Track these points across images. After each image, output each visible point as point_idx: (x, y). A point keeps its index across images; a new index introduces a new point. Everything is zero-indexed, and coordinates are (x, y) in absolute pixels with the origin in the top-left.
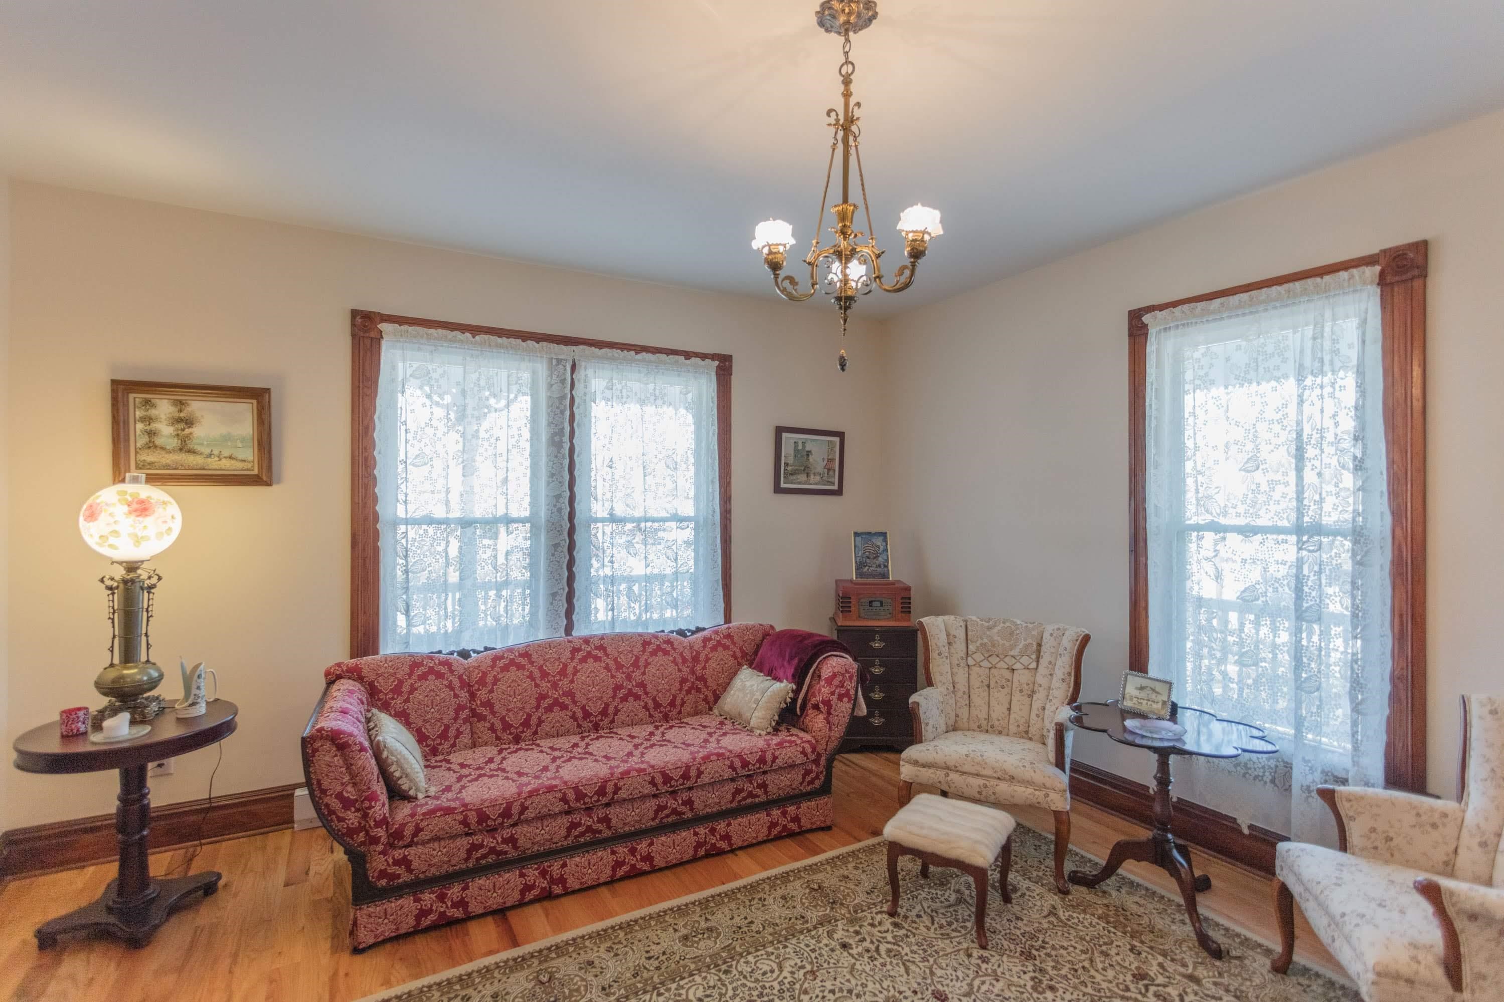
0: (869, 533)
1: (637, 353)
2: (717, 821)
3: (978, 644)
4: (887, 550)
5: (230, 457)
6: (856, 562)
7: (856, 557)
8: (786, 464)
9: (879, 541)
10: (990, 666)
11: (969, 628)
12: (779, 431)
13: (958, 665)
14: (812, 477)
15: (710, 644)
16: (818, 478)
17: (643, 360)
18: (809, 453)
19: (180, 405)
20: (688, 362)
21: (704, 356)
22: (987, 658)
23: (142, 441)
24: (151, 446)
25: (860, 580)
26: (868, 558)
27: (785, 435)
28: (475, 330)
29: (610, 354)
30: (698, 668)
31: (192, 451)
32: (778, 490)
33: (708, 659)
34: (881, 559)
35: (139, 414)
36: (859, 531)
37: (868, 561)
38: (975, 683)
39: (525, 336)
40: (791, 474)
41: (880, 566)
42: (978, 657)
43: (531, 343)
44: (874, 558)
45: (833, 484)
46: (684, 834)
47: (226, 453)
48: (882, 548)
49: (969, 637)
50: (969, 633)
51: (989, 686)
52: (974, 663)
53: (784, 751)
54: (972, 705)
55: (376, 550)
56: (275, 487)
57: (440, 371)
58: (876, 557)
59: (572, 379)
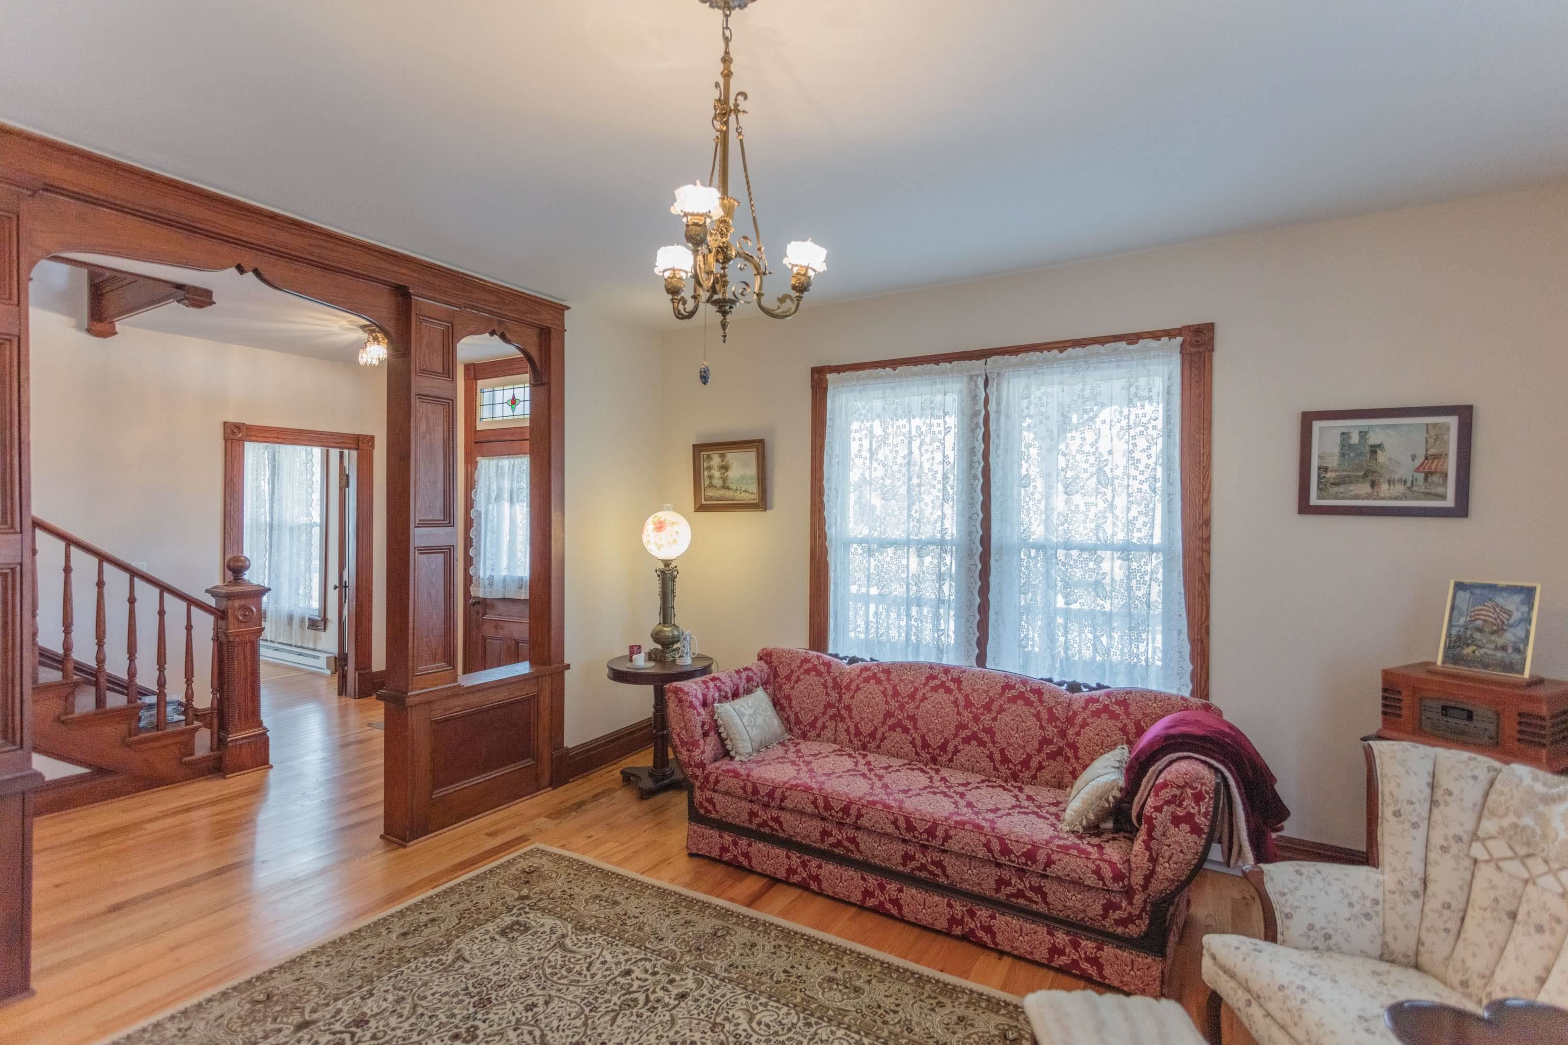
0: (1493, 587)
1: (1061, 352)
2: (978, 905)
3: (1506, 822)
4: (1529, 621)
5: (746, 491)
6: (1449, 635)
7: (1450, 625)
8: (1323, 469)
9: (1512, 603)
10: (1526, 875)
11: (1498, 785)
12: (1308, 419)
13: (1444, 849)
14: (1385, 487)
15: (1093, 707)
16: (1399, 489)
17: (1069, 357)
18: (1375, 450)
19: (722, 456)
20: (1131, 347)
21: (1156, 335)
22: (1523, 859)
23: (707, 483)
24: (711, 486)
25: (1451, 668)
26: (1480, 630)
27: (1317, 425)
28: (894, 364)
29: (1027, 359)
30: (1071, 732)
31: (728, 488)
32: (1305, 508)
33: (1084, 724)
34: (1509, 637)
35: (706, 465)
36: (1467, 581)
37: (1477, 635)
38: (1481, 897)
39: (937, 359)
40: (1335, 484)
41: (1504, 648)
42: (1499, 848)
43: (945, 366)
44: (1493, 633)
45: (1443, 497)
46: (936, 898)
47: (743, 489)
48: (1516, 616)
49: (1490, 803)
50: (1492, 797)
51: (1513, 916)
52: (1486, 857)
53: (1066, 859)
54: (1463, 936)
55: (826, 564)
56: (768, 512)
57: (867, 407)
58: (1499, 630)
59: (986, 394)
